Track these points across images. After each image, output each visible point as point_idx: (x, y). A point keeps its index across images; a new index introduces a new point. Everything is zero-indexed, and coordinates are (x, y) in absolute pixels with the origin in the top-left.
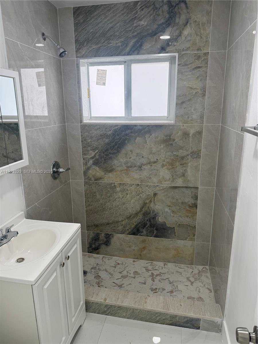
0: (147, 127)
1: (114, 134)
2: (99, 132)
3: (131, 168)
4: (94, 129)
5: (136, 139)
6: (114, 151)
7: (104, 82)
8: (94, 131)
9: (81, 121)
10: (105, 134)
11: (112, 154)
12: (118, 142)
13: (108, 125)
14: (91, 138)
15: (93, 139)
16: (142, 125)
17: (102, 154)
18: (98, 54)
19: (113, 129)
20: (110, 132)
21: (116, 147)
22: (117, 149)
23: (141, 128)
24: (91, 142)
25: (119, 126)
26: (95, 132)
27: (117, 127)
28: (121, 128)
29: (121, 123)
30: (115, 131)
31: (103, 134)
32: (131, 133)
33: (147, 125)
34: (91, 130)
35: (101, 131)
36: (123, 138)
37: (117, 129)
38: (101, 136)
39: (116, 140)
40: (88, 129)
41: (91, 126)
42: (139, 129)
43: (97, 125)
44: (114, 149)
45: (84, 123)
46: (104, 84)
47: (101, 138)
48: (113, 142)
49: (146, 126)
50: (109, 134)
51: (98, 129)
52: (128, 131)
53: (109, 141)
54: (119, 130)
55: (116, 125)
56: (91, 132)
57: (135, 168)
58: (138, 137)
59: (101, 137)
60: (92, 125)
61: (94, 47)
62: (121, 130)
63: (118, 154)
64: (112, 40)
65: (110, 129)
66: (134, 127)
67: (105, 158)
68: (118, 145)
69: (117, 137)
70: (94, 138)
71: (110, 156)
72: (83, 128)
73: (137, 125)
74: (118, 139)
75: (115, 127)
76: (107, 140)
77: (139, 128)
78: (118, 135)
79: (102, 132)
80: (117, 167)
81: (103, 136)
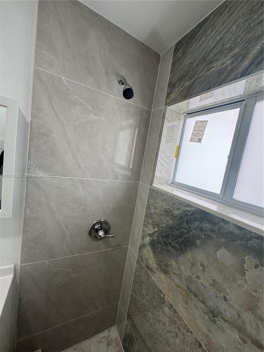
0: (256, 240)
1: (181, 218)
2: (165, 205)
3: (196, 298)
4: (161, 198)
5: (218, 250)
6: (175, 244)
7: (200, 137)
8: (160, 201)
9: (151, 183)
10: (170, 212)
11: (173, 247)
12: (184, 234)
13: (177, 199)
14: (156, 209)
15: (156, 210)
16: (243, 228)
17: (161, 238)
18: (189, 93)
19: (182, 208)
20: (177, 211)
21: (180, 240)
22: (181, 245)
23: (236, 232)
24: (154, 213)
25: (192, 209)
26: (161, 203)
27: (188, 209)
28: (194, 213)
29: (198, 204)
30: (185, 213)
31: (168, 210)
32: (212, 231)
33: (255, 233)
34: (157, 198)
35: (167, 205)
36: (194, 231)
37: (189, 211)
38: (166, 211)
39: (182, 230)
40: (155, 195)
41: (158, 193)
42: (232, 233)
43: (164, 194)
44: (176, 242)
45: (153, 186)
46: (200, 140)
47: (165, 215)
48: (178, 230)
49: (253, 234)
50: (176, 214)
51: (164, 200)
52: (206, 226)
53: (173, 224)
54: (192, 214)
55: (189, 205)
56: (157, 200)
57: (201, 305)
58: (225, 247)
59: (165, 213)
60: (160, 192)
61: (187, 85)
62: (194, 215)
63: (180, 254)
64: (216, 61)
65: (179, 207)
66: (222, 224)
67: (162, 246)
68: (183, 238)
69: (185, 224)
70: (158, 210)
71: (169, 248)
72: (151, 192)
73: (229, 223)
74: (186, 229)
75: (187, 207)
76: (171, 222)
77: (231, 229)
78: (187, 223)
79: (168, 207)
80: (175, 274)
81: (168, 213)
